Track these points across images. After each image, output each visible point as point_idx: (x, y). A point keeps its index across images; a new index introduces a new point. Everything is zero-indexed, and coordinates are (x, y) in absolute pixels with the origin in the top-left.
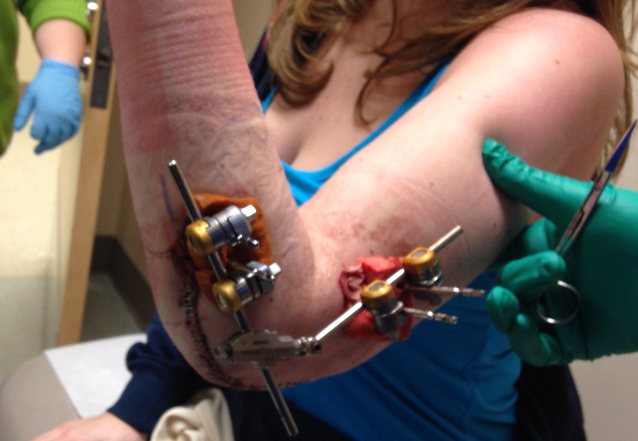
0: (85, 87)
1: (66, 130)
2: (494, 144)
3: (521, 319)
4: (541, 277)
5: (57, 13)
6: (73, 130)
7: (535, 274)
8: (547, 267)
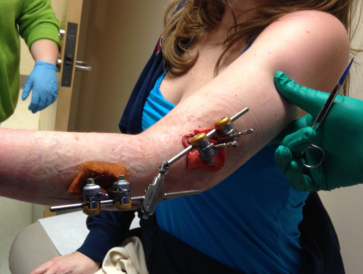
0: (59, 75)
1: (50, 99)
2: (281, 73)
3: (293, 163)
4: (303, 139)
5: (42, 36)
6: (54, 99)
7: (300, 139)
8: (307, 134)
